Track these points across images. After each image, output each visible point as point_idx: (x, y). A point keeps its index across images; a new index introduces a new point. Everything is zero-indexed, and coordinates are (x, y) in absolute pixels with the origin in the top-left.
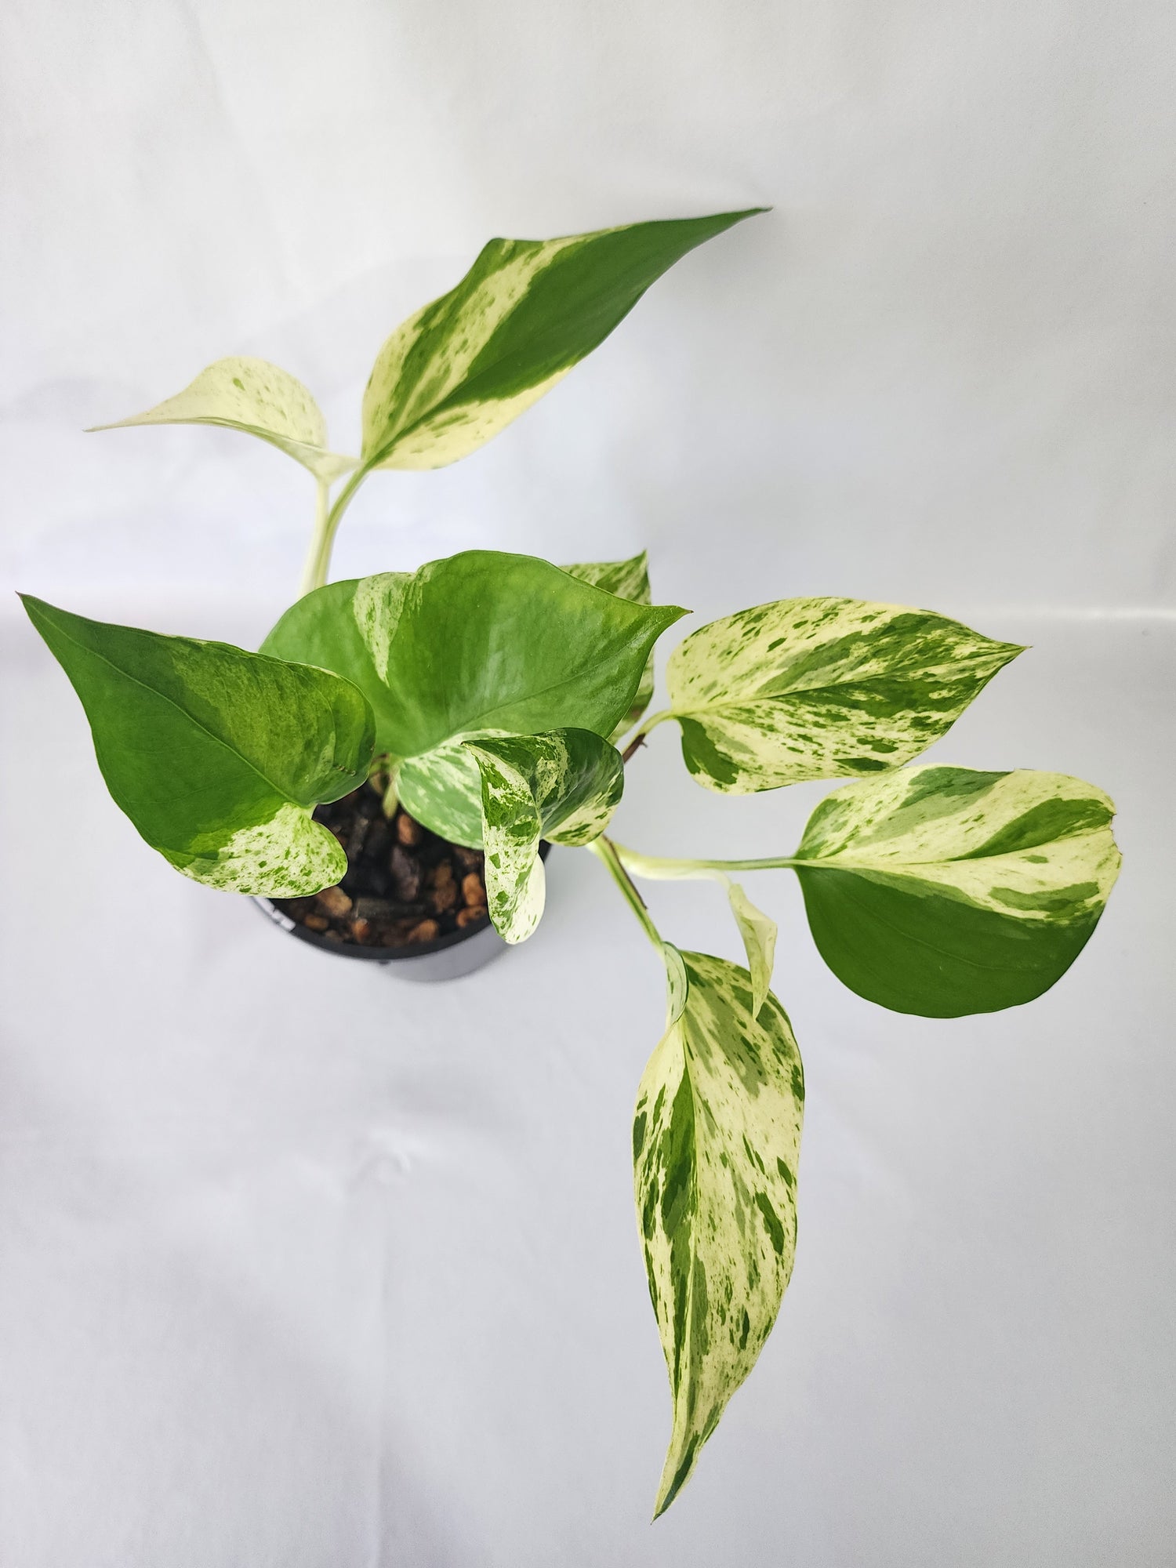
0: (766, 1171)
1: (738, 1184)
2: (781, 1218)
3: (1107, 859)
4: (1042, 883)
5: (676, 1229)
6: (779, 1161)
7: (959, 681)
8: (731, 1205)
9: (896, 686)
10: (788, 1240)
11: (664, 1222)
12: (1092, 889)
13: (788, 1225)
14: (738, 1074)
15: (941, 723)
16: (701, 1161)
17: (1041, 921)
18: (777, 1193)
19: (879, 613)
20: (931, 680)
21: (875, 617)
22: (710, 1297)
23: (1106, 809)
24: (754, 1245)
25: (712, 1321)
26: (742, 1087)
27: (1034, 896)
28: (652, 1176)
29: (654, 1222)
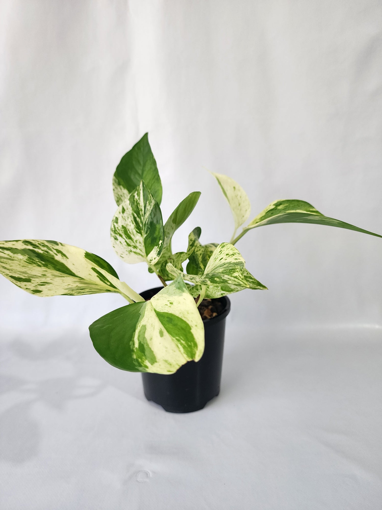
0: (38, 286)
1: (35, 276)
2: (22, 283)
3: (171, 365)
4: (151, 339)
5: (24, 252)
6: (42, 291)
8: (29, 272)
10: (12, 280)
11: (27, 249)
12: (153, 361)
13: (19, 283)
14: (73, 287)
16: (44, 269)
17: (134, 347)
18: (31, 286)
19: (239, 259)
22: (2, 259)
23: (196, 352)
24: (15, 272)
27: (144, 338)
28: (40, 247)
29: (27, 245)
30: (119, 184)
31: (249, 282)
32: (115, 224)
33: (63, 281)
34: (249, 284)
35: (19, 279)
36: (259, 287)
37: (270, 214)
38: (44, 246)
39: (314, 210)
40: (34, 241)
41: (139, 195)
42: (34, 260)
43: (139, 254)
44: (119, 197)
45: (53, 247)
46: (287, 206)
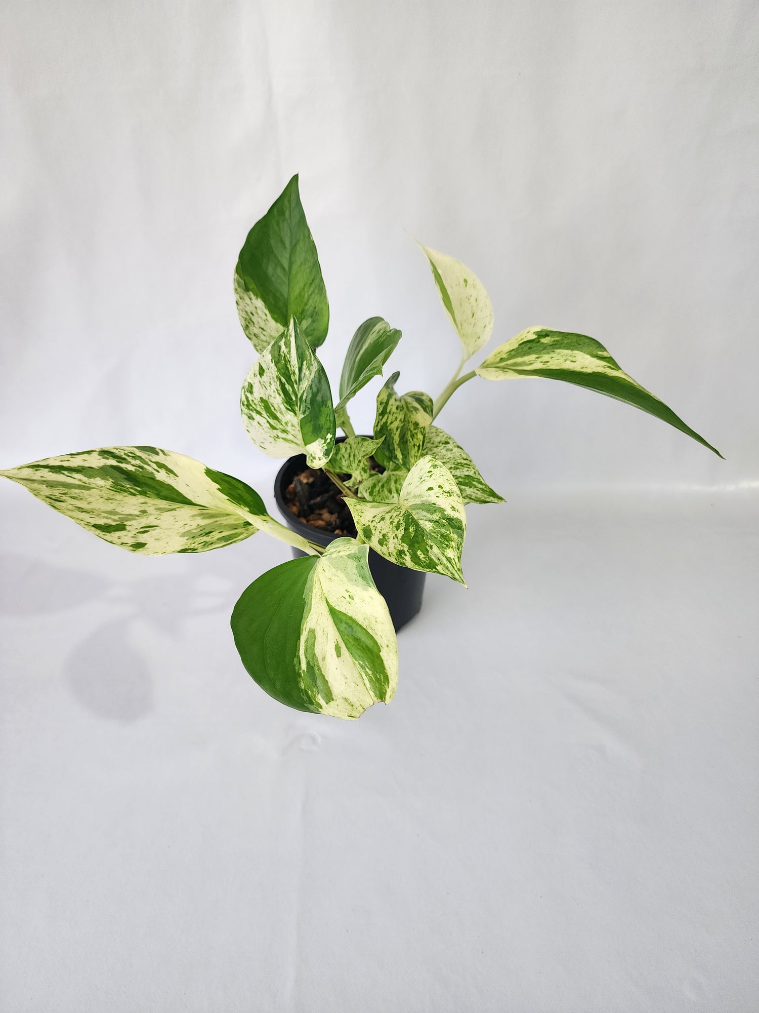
0: (139, 535)
1: (131, 517)
2: (112, 534)
3: (352, 706)
4: (324, 659)
5: (104, 472)
6: (146, 544)
7: (431, 560)
8: (119, 510)
9: (420, 537)
10: (98, 532)
11: (108, 465)
12: (329, 697)
13: (108, 536)
14: (193, 529)
15: (404, 561)
16: (142, 499)
17: (300, 668)
18: (127, 536)
19: (458, 511)
20: (428, 548)
21: (455, 511)
22: (73, 490)
23: (386, 691)
24: (98, 515)
25: (62, 490)
26: (186, 530)
27: (314, 655)
28: (129, 459)
29: (107, 459)
30: (247, 289)
31: (475, 489)
32: (248, 395)
33: (175, 519)
34: (476, 492)
35: (106, 529)
36: (491, 499)
37: (526, 348)
38: (135, 457)
39: (605, 354)
40: (117, 449)
41: (288, 345)
42: (123, 486)
43: (292, 442)
44: (247, 317)
45: (150, 457)
46: (558, 341)
